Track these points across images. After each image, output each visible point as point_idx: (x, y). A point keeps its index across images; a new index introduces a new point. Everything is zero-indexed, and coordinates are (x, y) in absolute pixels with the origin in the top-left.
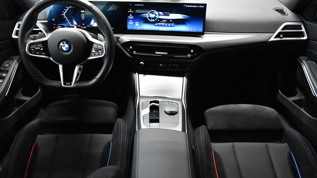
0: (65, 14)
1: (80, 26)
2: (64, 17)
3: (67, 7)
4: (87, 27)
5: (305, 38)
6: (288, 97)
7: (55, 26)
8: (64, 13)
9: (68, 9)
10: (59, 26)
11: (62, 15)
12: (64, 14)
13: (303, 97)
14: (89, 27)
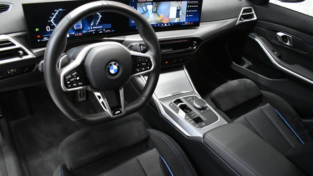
0: (54, 19)
1: (73, 33)
2: (52, 25)
3: (55, 11)
4: (83, 34)
5: (255, 18)
6: (242, 66)
7: (39, 39)
8: (51, 19)
9: (58, 13)
10: (45, 37)
11: (49, 21)
12: (52, 21)
13: (251, 64)
14: (85, 33)
